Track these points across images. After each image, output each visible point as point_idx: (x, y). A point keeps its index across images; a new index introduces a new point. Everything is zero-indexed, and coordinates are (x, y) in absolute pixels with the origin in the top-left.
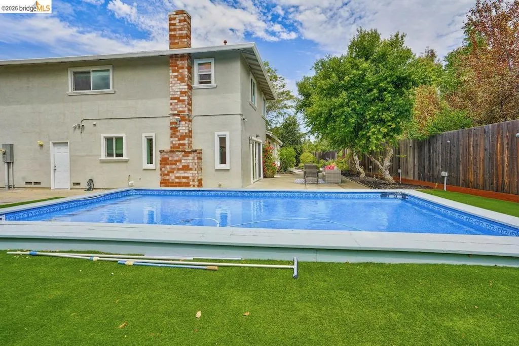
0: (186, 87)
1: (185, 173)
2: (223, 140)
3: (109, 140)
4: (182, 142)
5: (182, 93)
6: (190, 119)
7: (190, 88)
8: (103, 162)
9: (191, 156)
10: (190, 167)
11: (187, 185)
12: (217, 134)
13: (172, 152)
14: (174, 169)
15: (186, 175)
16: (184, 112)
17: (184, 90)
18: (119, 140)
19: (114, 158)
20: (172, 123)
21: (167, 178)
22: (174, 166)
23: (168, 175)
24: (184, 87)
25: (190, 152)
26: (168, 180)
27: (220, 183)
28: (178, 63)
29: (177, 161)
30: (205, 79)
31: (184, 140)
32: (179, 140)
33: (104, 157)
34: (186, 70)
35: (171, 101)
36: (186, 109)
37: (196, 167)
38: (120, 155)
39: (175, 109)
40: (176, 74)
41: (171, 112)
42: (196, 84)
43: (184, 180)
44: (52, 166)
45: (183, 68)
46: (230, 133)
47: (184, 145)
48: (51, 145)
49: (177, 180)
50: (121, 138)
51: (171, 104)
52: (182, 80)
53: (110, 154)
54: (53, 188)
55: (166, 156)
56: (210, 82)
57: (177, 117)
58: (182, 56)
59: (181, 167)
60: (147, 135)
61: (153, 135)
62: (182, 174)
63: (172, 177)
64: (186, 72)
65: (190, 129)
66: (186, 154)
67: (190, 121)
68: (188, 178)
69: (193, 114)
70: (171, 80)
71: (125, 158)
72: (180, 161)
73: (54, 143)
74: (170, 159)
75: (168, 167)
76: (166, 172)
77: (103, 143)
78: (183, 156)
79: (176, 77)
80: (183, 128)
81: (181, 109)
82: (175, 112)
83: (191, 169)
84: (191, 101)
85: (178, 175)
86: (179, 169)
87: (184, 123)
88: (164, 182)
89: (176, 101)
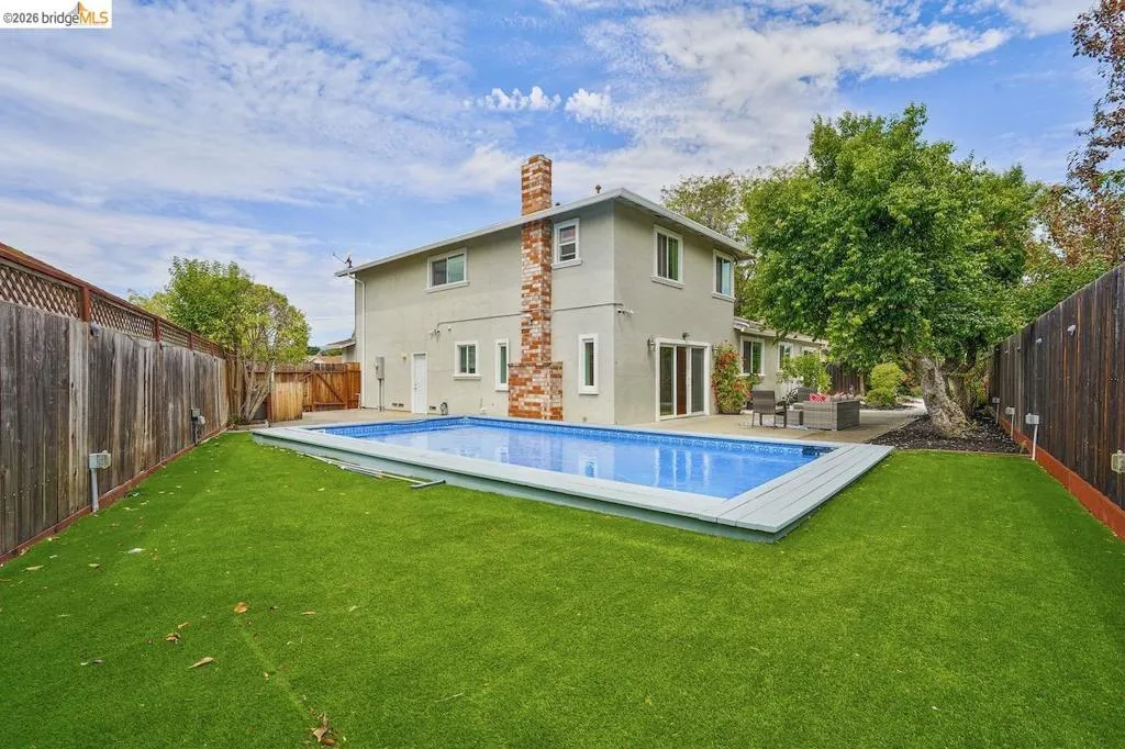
0: (540, 268)
1: (536, 397)
2: (590, 346)
3: (463, 349)
4: (534, 351)
5: (535, 278)
6: (548, 315)
7: (547, 268)
8: (457, 380)
9: (545, 371)
10: (542, 388)
11: (538, 415)
12: (581, 337)
13: (521, 366)
14: (524, 391)
15: (537, 401)
16: (537, 306)
17: (537, 274)
18: (472, 348)
19: (467, 374)
20: (523, 324)
21: (516, 404)
22: (523, 388)
23: (516, 400)
24: (537, 269)
25: (542, 367)
26: (517, 407)
27: (586, 415)
28: (531, 234)
29: (527, 379)
30: (568, 252)
31: (537, 348)
32: (531, 348)
33: (457, 374)
34: (540, 243)
35: (523, 292)
36: (540, 302)
37: (549, 388)
38: (472, 371)
39: (527, 303)
40: (528, 250)
41: (522, 308)
42: (556, 262)
43: (534, 409)
44: (413, 384)
45: (536, 241)
46: (600, 336)
47: (536, 355)
48: (413, 358)
49: (527, 408)
50: (474, 347)
51: (523, 296)
52: (535, 259)
53: (463, 370)
54: (413, 412)
55: (515, 372)
56: (574, 256)
57: (528, 315)
58: (535, 224)
59: (531, 388)
60: (501, 341)
61: (506, 341)
62: (531, 399)
63: (521, 404)
64: (539, 246)
65: (548, 331)
66: (538, 369)
67: (549, 319)
68: (538, 405)
69: (553, 307)
70: (523, 260)
71: (477, 374)
72: (530, 380)
73: (415, 355)
74: (520, 376)
75: (517, 387)
76: (515, 396)
77: (457, 353)
78: (535, 372)
79: (528, 255)
80: (536, 332)
81: (534, 302)
82: (527, 308)
83: (542, 393)
84: (550, 288)
85: (528, 400)
86: (530, 392)
87: (536, 322)
88: (513, 411)
89: (528, 291)
